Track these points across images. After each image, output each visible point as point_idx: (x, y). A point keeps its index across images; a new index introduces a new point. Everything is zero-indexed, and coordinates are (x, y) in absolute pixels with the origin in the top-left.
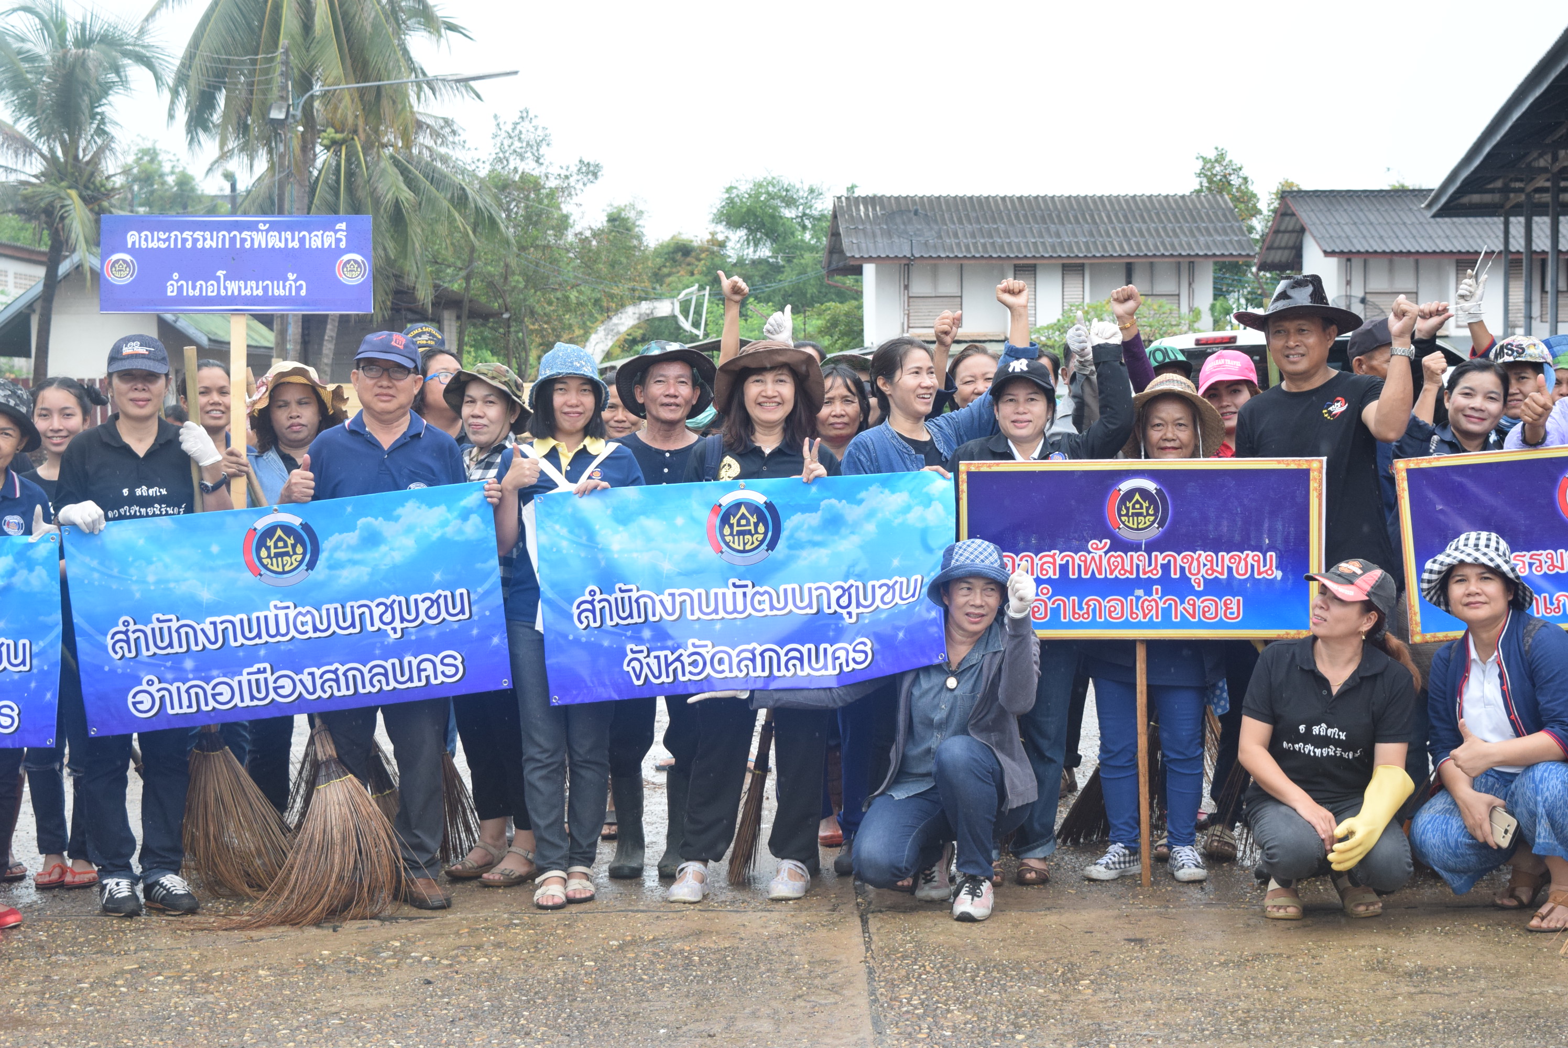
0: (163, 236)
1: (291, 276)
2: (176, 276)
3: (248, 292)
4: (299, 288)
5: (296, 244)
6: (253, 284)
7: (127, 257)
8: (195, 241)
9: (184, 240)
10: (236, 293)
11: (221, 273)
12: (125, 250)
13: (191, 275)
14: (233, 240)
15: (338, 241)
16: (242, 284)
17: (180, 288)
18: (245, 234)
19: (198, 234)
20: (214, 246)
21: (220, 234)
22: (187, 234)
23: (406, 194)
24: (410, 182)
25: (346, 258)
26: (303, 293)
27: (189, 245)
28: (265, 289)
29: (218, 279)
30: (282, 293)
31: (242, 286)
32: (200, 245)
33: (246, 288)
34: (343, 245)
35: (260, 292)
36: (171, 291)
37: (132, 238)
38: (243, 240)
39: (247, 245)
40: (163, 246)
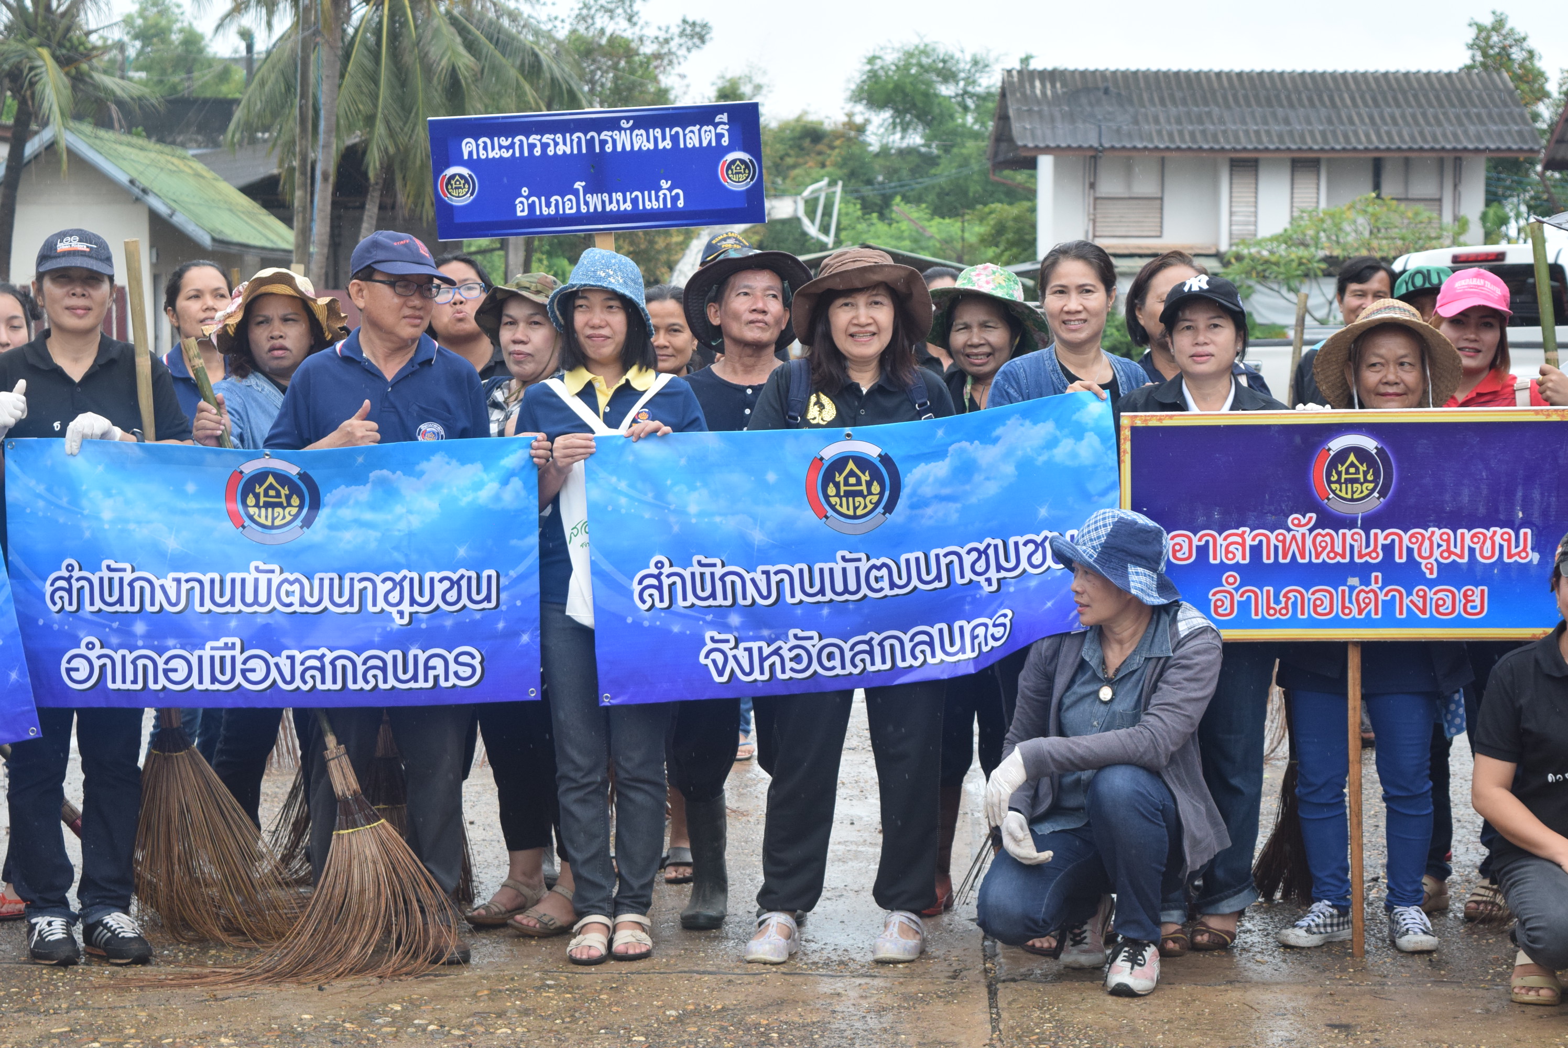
0: (505, 142)
1: (664, 185)
2: (525, 191)
3: (613, 207)
5: (668, 144)
6: (619, 196)
7: (465, 171)
8: (545, 144)
10: (600, 209)
11: (579, 185)
12: (461, 162)
13: (544, 190)
14: (590, 143)
16: (606, 197)
17: (532, 207)
18: (605, 136)
19: (547, 138)
20: (568, 152)
21: (575, 137)
22: (534, 137)
26: (681, 205)
27: (538, 151)
28: (635, 201)
29: (575, 193)
30: (655, 206)
31: (607, 199)
32: (551, 150)
33: (611, 202)
35: (628, 206)
36: (521, 211)
37: (469, 146)
38: (603, 143)
39: (609, 148)
40: (507, 155)
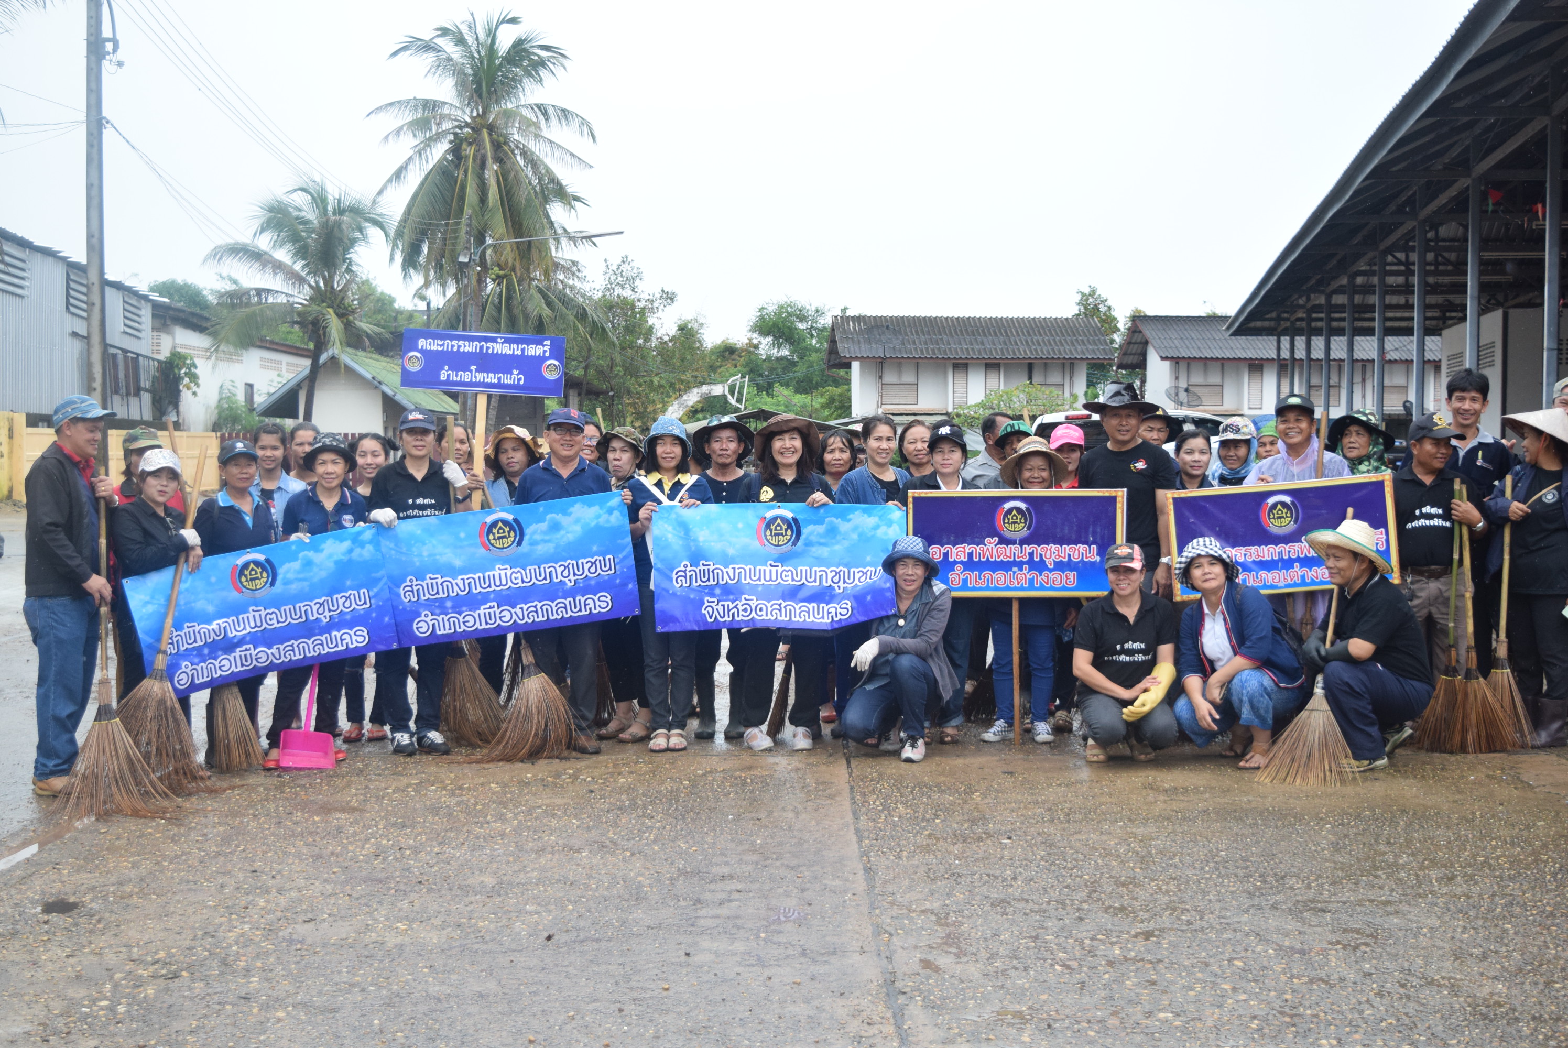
0: (440, 342)
1: (515, 372)
2: (446, 368)
3: (489, 380)
4: (519, 380)
5: (519, 352)
6: (492, 375)
7: (418, 355)
8: (459, 347)
9: (453, 346)
10: (482, 380)
11: (473, 367)
12: (417, 350)
13: (455, 368)
14: (481, 347)
15: (545, 351)
16: (486, 375)
17: (448, 376)
18: (489, 344)
19: (460, 343)
20: (470, 351)
21: (474, 343)
22: (455, 342)
23: (546, 311)
24: (549, 304)
25: (549, 362)
26: (522, 382)
27: (455, 349)
28: (499, 379)
29: (471, 371)
30: (509, 382)
32: (462, 350)
33: (488, 377)
34: (547, 354)
35: (496, 381)
36: (443, 377)
37: (422, 343)
38: (488, 348)
39: (490, 351)
40: (440, 349)
